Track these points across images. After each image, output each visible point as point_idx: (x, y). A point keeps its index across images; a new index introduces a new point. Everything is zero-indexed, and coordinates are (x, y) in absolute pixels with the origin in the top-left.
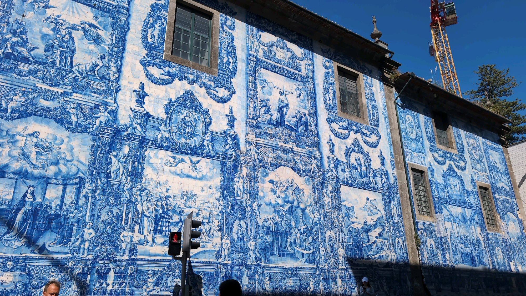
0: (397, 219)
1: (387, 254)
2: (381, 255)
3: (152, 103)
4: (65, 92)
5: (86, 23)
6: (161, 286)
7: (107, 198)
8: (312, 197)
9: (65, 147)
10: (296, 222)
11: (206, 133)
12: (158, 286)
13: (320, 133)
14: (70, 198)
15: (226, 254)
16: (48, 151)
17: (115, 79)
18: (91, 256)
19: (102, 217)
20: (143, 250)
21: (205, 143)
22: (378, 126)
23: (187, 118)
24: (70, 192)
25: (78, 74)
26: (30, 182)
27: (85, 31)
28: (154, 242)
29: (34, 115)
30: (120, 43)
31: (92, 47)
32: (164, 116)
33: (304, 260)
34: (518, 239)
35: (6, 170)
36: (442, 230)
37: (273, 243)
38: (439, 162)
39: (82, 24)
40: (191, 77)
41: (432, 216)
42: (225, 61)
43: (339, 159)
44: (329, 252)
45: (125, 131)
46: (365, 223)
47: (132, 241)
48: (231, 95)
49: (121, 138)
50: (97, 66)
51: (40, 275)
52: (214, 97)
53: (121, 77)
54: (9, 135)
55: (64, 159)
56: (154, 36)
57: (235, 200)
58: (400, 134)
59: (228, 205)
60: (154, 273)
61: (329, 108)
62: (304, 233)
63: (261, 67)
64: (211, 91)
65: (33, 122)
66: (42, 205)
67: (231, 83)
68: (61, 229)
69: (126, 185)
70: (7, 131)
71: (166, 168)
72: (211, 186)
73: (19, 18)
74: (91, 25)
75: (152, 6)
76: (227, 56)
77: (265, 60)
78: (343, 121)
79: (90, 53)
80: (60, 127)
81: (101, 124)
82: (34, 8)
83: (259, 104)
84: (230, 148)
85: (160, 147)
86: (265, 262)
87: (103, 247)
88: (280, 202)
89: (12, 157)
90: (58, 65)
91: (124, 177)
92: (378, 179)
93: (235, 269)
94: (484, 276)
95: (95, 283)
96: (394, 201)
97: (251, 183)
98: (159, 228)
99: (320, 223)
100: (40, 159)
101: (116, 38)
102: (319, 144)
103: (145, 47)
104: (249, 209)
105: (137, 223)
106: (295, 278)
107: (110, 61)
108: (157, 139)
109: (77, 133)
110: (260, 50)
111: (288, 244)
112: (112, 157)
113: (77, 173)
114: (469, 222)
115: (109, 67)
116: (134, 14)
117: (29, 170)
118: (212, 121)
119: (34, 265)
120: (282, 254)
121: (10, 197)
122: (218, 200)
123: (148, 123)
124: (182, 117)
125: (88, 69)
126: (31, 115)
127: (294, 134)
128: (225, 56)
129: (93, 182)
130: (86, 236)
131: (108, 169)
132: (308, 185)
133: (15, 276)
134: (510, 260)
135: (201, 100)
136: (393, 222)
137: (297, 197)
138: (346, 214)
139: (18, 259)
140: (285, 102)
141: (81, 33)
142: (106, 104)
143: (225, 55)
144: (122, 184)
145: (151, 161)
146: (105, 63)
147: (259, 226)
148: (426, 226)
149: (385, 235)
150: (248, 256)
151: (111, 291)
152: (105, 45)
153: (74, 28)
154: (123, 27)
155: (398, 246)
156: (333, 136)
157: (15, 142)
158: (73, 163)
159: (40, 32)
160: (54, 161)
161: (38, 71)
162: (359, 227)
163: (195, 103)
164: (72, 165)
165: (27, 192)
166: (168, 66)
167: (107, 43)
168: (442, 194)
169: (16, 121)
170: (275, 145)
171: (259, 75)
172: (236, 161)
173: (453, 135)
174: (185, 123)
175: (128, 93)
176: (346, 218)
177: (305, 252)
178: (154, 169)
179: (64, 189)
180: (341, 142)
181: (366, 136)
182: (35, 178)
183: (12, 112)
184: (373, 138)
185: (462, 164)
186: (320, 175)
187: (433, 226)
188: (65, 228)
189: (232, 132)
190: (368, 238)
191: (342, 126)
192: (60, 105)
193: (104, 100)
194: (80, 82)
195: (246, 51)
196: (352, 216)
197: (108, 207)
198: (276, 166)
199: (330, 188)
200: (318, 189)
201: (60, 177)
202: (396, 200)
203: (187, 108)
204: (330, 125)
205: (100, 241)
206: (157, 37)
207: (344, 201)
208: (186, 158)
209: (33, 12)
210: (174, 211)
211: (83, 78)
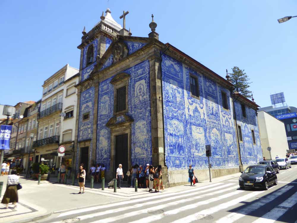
0: (236, 143)
2: (233, 154)
3: (191, 111)
4: (177, 110)
7: (188, 141)
8: (220, 137)
9: (180, 127)
10: (218, 145)
11: (200, 119)
13: (220, 116)
14: (182, 142)
16: (177, 128)
17: (184, 105)
18: (188, 156)
19: (188, 146)
20: (195, 154)
21: (201, 123)
22: (231, 112)
25: (178, 104)
28: (196, 152)
31: (179, 95)
32: (193, 115)
33: (220, 156)
35: (173, 134)
38: (243, 123)
40: (196, 101)
41: (242, 141)
42: (201, 95)
43: (224, 124)
44: (224, 153)
45: (188, 121)
46: (230, 144)
48: (203, 106)
49: (187, 123)
51: (182, 161)
52: (200, 107)
56: (188, 89)
57: (207, 139)
58: (235, 114)
59: (206, 141)
62: (219, 148)
63: (208, 95)
64: (200, 105)
65: (174, 120)
66: (179, 143)
67: (203, 102)
70: (171, 124)
71: (195, 131)
72: (203, 136)
75: (186, 78)
76: (201, 93)
77: (208, 92)
78: (224, 111)
79: (179, 97)
80: (178, 121)
81: (184, 119)
84: (205, 124)
85: (194, 125)
86: (213, 157)
87: (189, 154)
88: (215, 139)
89: (173, 131)
90: (175, 102)
91: (189, 134)
92: (232, 130)
96: (235, 137)
97: (209, 134)
99: (222, 145)
100: (177, 131)
101: (182, 91)
102: (220, 120)
103: (187, 93)
105: (193, 147)
106: (219, 161)
107: (182, 99)
108: (193, 122)
109: (181, 123)
110: (207, 89)
111: (217, 151)
112: (187, 129)
113: (183, 134)
115: (182, 101)
116: (184, 82)
117: (176, 134)
118: (201, 115)
119: (181, 159)
120: (216, 154)
121: (174, 142)
122: (204, 140)
123: (191, 118)
124: (196, 115)
125: (179, 102)
126: (173, 118)
127: (215, 117)
129: (185, 136)
130: (186, 151)
131: (187, 132)
132: (219, 133)
133: (178, 161)
135: (198, 108)
137: (217, 137)
138: (226, 142)
139: (178, 157)
141: (176, 91)
144: (189, 136)
145: (193, 129)
148: (241, 144)
152: (181, 94)
153: (175, 89)
154: (183, 87)
156: (222, 117)
157: (172, 126)
158: (181, 131)
159: (171, 92)
160: (179, 131)
161: (172, 105)
163: (197, 110)
165: (176, 140)
166: (192, 99)
169: (172, 120)
170: (212, 121)
171: (207, 98)
172: (206, 127)
173: (246, 112)
174: (197, 117)
175: (187, 109)
177: (220, 153)
178: (193, 131)
179: (181, 138)
180: (224, 118)
182: (177, 136)
183: (171, 118)
184: (230, 116)
185: (248, 123)
186: (221, 130)
188: (183, 149)
189: (204, 118)
190: (231, 149)
191: (224, 113)
192: (177, 115)
193: (183, 112)
194: (179, 107)
195: (204, 90)
197: (188, 143)
198: (213, 128)
200: (221, 134)
201: (180, 135)
203: (196, 112)
204: (222, 113)
205: (188, 152)
207: (226, 138)
208: (198, 127)
210: (198, 143)
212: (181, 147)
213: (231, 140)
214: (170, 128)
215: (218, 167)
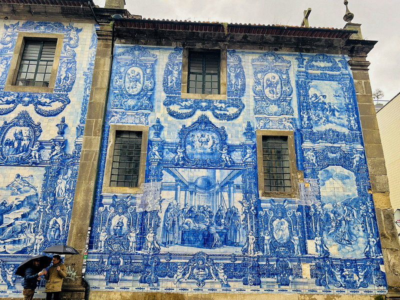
1: (28, 237)
2: (17, 239)
22: (69, 90)
34: (346, 204)
38: (178, 116)
41: (138, 186)
114: (217, 187)
136: (55, 200)
148: (118, 200)
149: (33, 215)
155: (53, 228)
173: (223, 76)
181: (44, 105)
184: (54, 106)
185: (232, 111)
187: (133, 198)
202: (70, 172)
213: (21, 187)
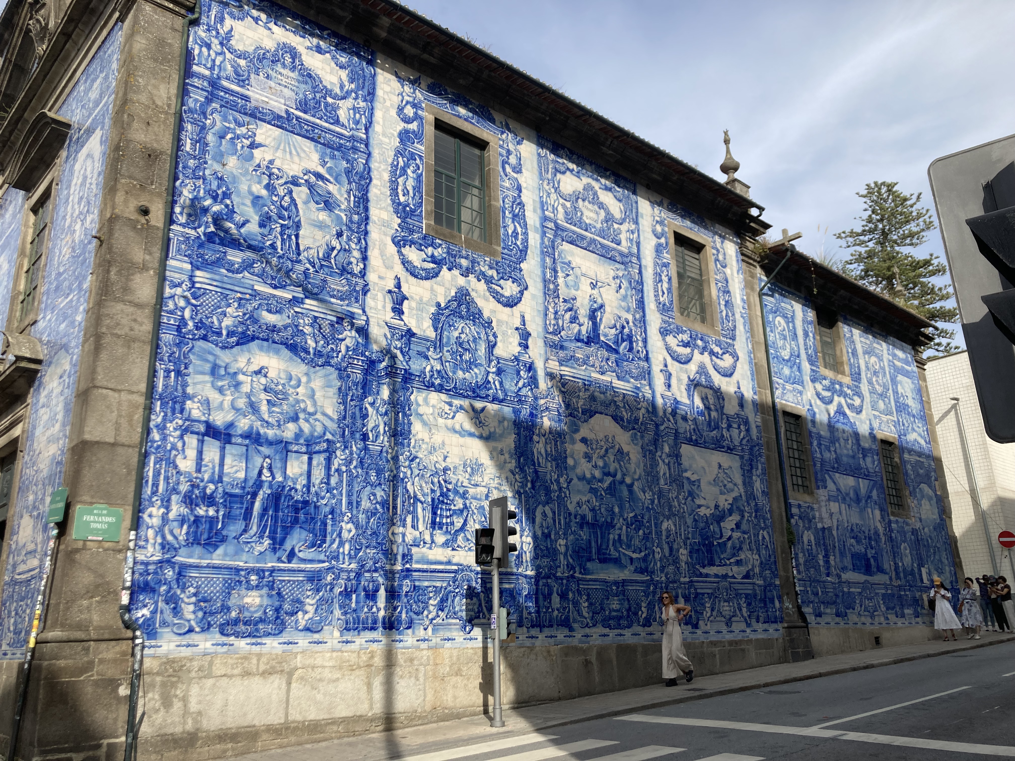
0: (762, 501)
2: (738, 558)
3: (414, 312)
4: (294, 297)
5: (310, 172)
6: (446, 610)
7: (367, 473)
8: (642, 465)
9: (304, 391)
10: (621, 507)
11: (490, 361)
12: (442, 610)
13: (650, 355)
14: (318, 474)
15: (528, 559)
16: (283, 399)
17: (360, 272)
18: (353, 566)
19: (363, 503)
20: (420, 555)
21: (490, 379)
22: (733, 338)
23: (463, 336)
24: (318, 465)
25: (308, 266)
26: (265, 450)
27: (311, 187)
28: (433, 541)
29: (258, 338)
30: (361, 206)
31: (323, 216)
32: (431, 334)
33: (632, 568)
34: (935, 529)
35: (232, 432)
36: (825, 515)
37: (590, 542)
38: (822, 399)
39: (305, 174)
40: (464, 263)
41: (811, 493)
42: (510, 232)
43: (679, 399)
44: (667, 555)
45: (381, 362)
46: (717, 507)
47: (404, 541)
48: (521, 292)
49: (377, 373)
50: (333, 249)
51: (292, 594)
52: (498, 297)
53: (369, 268)
54: (229, 374)
55: (304, 410)
56: (408, 191)
57: (536, 472)
58: (767, 352)
59: (527, 481)
60: (437, 590)
61: (664, 309)
62: (632, 525)
63: (563, 240)
64: (494, 286)
65: (257, 352)
66: (284, 487)
67: (521, 270)
68: (312, 524)
69: (390, 451)
70: (226, 368)
71: (441, 421)
72: (502, 450)
73: (217, 167)
74: (319, 176)
75: (400, 134)
76: (513, 222)
77: (568, 226)
78: (683, 332)
79: (321, 226)
80: (295, 357)
81: (348, 351)
82: (237, 150)
83: (562, 307)
84: (524, 386)
85: (429, 386)
86: (580, 573)
87: (368, 551)
88: (597, 474)
89: (237, 410)
90: (279, 250)
91: (386, 439)
92: (735, 432)
93: (541, 583)
94: (883, 591)
95: (363, 607)
96: (757, 469)
97: (556, 445)
98: (438, 520)
99: (653, 508)
100: (273, 412)
101: (355, 197)
102: (649, 373)
103: (397, 212)
104: (556, 487)
105: (409, 512)
106: (621, 597)
107: (349, 239)
108: (424, 373)
109: (318, 368)
110: (560, 209)
111: (611, 542)
112: (368, 406)
113: (324, 434)
114: (864, 501)
115: (349, 251)
116: (376, 153)
117: (262, 431)
118: (498, 339)
119: (284, 581)
120: (605, 560)
121: (242, 475)
122: (512, 472)
123: (412, 346)
124: (456, 334)
125: (321, 255)
126: (253, 338)
127: (613, 357)
128: (509, 222)
129: (346, 447)
130: (345, 535)
131: (364, 425)
132: (636, 445)
133: (261, 596)
134: (921, 565)
135: (480, 303)
136: (756, 505)
137: (620, 466)
138: (689, 492)
139: (263, 571)
140: (599, 301)
141: (305, 191)
142: (352, 316)
143: (510, 220)
144: (384, 449)
145: (421, 410)
146: (343, 244)
147: (570, 514)
148: (802, 510)
149: (744, 526)
150: (557, 563)
151: (384, 618)
152: (340, 210)
153: (295, 182)
154: (362, 177)
155: (763, 544)
156: (669, 359)
157: (237, 385)
158: (316, 416)
159: (250, 192)
160: (292, 415)
161: (254, 263)
162: (708, 512)
163: (472, 310)
164: (316, 420)
165: (262, 467)
166: (432, 245)
167: (343, 207)
168: (827, 455)
169: (235, 350)
170: (587, 378)
171: (559, 255)
172: (535, 407)
173: (844, 351)
174: (461, 345)
175: (380, 296)
176: (690, 498)
177: (634, 556)
178: (425, 423)
179: (310, 460)
180: (681, 369)
181: (717, 357)
182: (270, 443)
183: (228, 335)
184: (727, 362)
185: (857, 402)
186: (652, 427)
187: (812, 509)
188: (316, 523)
189: (525, 358)
190: (721, 531)
191: (682, 341)
192: (289, 321)
193: (349, 309)
194: (313, 279)
195: (539, 211)
196: (698, 495)
197: (369, 488)
198: (589, 414)
199: (667, 449)
200: (650, 451)
201: (302, 441)
202: (760, 467)
203: (462, 317)
204: (664, 340)
205: (364, 542)
206: (411, 194)
207: (686, 471)
208: (466, 404)
209: (235, 157)
210: (456, 492)
211: (317, 272)
212: (297, 510)
213: (726, 482)
214: (214, 396)
215: (612, 633)
